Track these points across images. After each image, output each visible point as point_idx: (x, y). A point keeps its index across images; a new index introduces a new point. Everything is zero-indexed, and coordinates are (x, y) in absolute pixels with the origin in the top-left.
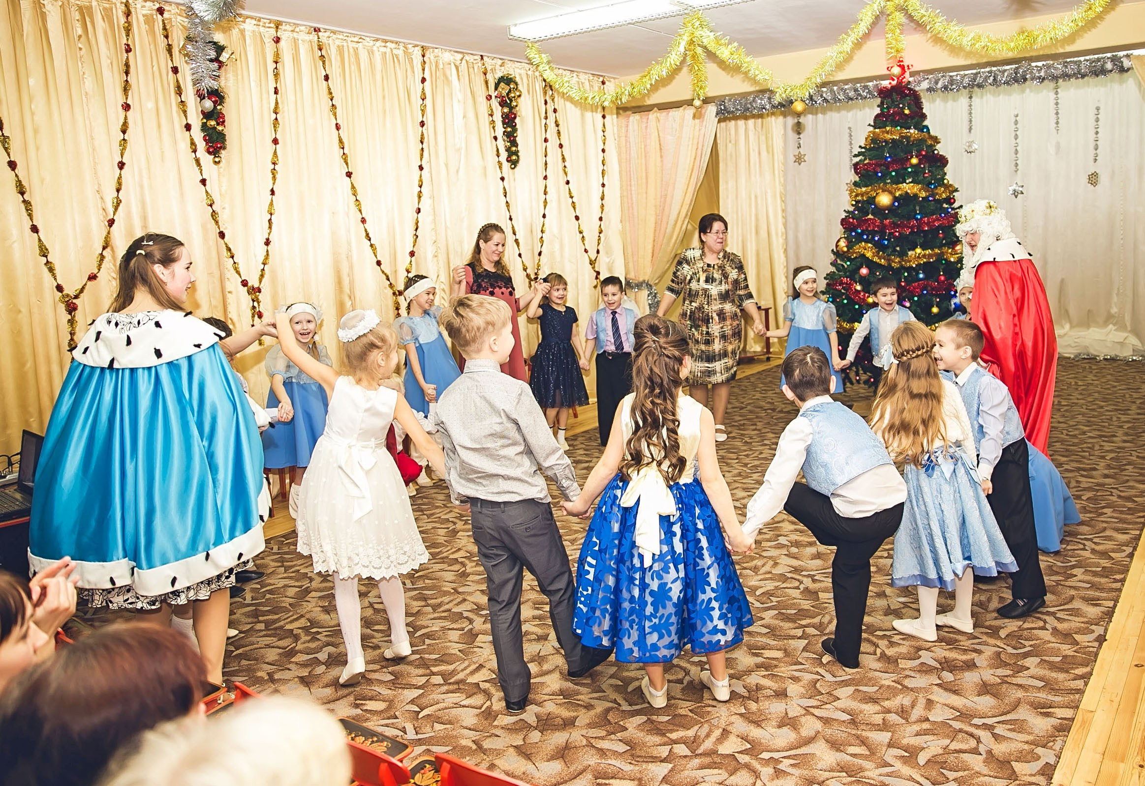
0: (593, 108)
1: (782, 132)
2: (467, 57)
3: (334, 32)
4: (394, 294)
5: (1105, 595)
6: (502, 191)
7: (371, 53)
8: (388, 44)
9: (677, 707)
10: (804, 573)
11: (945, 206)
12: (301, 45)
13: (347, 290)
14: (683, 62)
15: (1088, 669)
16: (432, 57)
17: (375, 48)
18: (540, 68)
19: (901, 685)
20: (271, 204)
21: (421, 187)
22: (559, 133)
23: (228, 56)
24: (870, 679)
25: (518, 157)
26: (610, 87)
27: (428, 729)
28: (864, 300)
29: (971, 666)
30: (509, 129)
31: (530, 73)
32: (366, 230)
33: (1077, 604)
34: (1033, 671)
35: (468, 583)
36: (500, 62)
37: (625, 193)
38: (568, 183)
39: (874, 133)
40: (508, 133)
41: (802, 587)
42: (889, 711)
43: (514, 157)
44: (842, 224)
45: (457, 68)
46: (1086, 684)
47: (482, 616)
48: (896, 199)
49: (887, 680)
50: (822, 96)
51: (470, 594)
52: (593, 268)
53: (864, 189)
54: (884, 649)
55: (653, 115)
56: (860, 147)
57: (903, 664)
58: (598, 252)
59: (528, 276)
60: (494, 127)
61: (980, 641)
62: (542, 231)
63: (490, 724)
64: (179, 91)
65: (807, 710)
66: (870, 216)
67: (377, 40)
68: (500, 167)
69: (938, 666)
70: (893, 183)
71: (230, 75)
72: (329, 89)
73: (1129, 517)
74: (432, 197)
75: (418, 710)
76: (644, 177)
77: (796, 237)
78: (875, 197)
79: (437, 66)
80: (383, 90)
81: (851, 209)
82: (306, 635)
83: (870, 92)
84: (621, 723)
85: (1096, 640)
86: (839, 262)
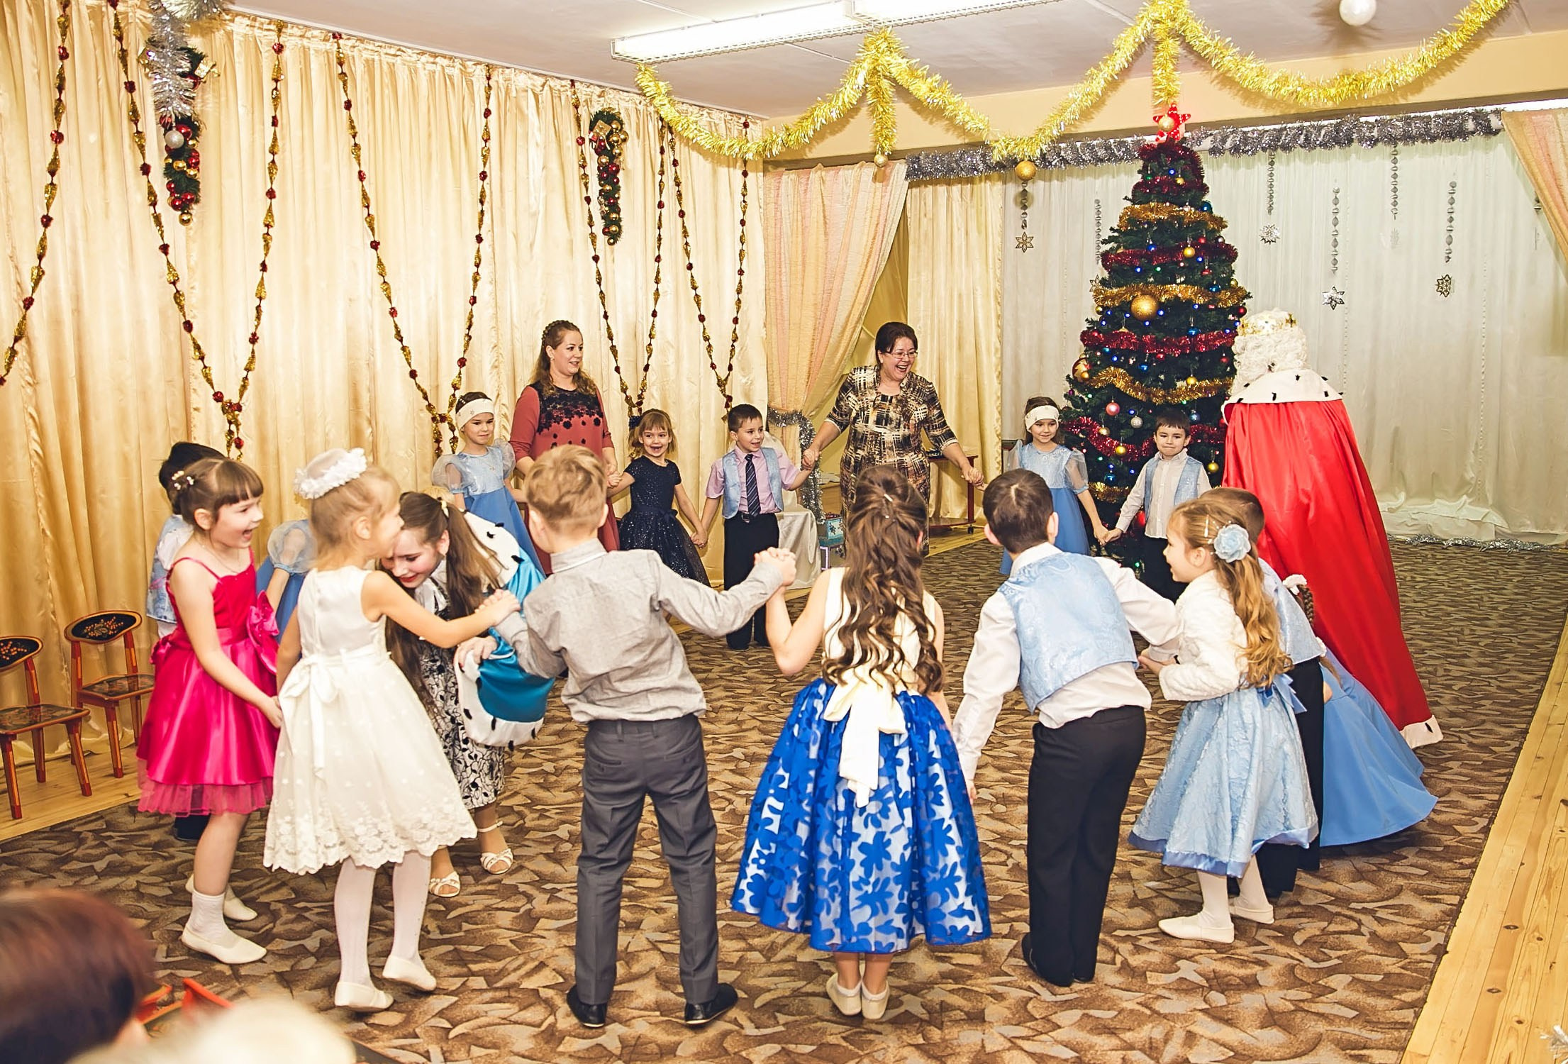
0: (730, 162)
1: (1001, 204)
2: (551, 83)
3: (361, 40)
4: (434, 419)
5: (1447, 886)
6: (594, 275)
7: (413, 72)
8: (438, 60)
9: (824, 1033)
10: (1014, 842)
11: (1231, 317)
12: (313, 58)
13: (365, 411)
14: (862, 99)
15: (1420, 994)
16: (501, 81)
17: (419, 65)
18: (656, 102)
19: (1150, 1009)
20: (261, 284)
21: (477, 266)
22: (679, 195)
23: (207, 69)
24: (1106, 1000)
25: (620, 227)
26: (755, 131)
27: (463, 1054)
28: (1111, 449)
29: (1251, 984)
30: (608, 188)
31: (641, 107)
32: (396, 327)
33: (1406, 899)
34: (1342, 994)
35: (526, 843)
36: (598, 90)
37: (772, 285)
38: (690, 267)
39: (1132, 210)
40: (607, 192)
41: (1010, 862)
42: (1131, 1047)
43: (614, 228)
44: (1082, 340)
45: (536, 96)
46: (1417, 1016)
47: (545, 891)
48: (1160, 306)
49: (1130, 1001)
50: (1059, 155)
51: (530, 858)
52: (723, 391)
53: (1115, 290)
54: (1127, 956)
55: (815, 175)
56: (1112, 229)
57: (1153, 978)
58: (730, 368)
59: (628, 399)
60: (586, 184)
61: (1264, 948)
62: (651, 336)
63: (553, 1050)
64: (135, 116)
65: (1013, 1043)
66: (1123, 330)
67: (423, 53)
68: (594, 242)
69: (1204, 983)
70: (1157, 282)
71: (210, 96)
72: (352, 121)
73: (1484, 774)
74: (494, 282)
75: (448, 1025)
76: (800, 263)
77: (1016, 357)
78: (1130, 302)
79: (507, 93)
80: (429, 124)
81: (1097, 318)
82: (289, 912)
83: (1127, 151)
84: (744, 1054)
85: (1433, 951)
86: (1076, 393)
